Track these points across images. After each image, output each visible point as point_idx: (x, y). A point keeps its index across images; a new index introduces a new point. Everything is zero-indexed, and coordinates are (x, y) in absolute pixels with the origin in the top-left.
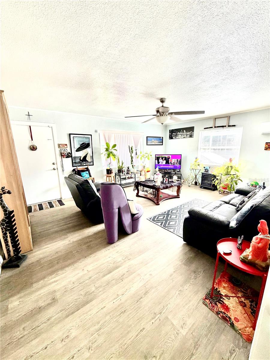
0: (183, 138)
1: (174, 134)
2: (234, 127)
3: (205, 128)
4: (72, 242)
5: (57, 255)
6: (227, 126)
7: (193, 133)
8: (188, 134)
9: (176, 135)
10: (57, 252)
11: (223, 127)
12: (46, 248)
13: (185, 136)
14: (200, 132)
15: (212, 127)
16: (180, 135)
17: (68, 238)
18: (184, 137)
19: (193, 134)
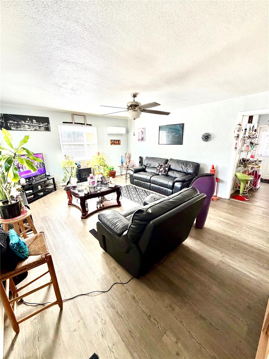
0: (34, 130)
1: (11, 122)
2: (90, 126)
3: (63, 123)
4: (223, 254)
5: (248, 257)
6: (86, 124)
7: (49, 125)
8: (41, 125)
9: (18, 124)
10: (246, 259)
11: (82, 124)
12: (253, 275)
13: (37, 128)
14: (59, 126)
15: (72, 123)
16: (27, 126)
17: (221, 261)
18: (36, 130)
19: (49, 127)
